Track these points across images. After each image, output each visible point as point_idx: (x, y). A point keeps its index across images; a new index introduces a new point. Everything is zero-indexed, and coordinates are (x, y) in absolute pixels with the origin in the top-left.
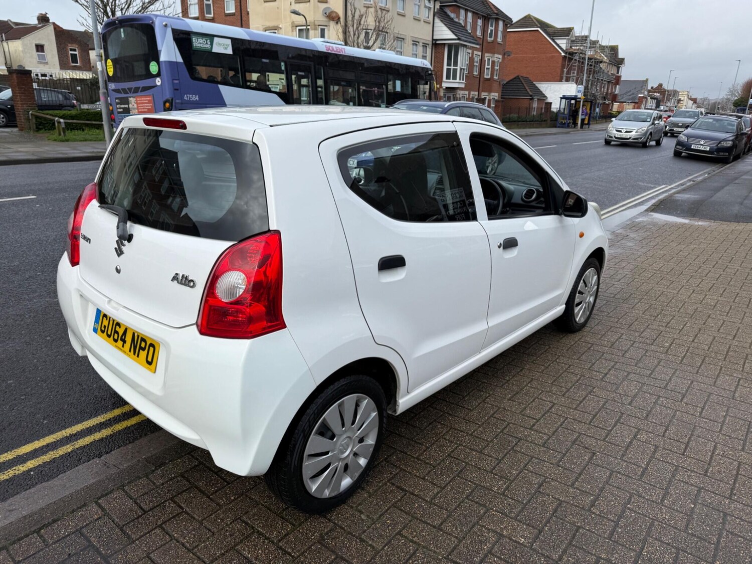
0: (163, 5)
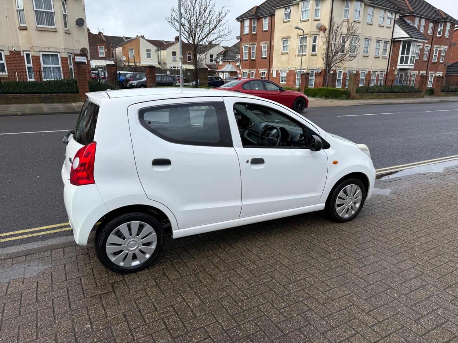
0: (219, 30)
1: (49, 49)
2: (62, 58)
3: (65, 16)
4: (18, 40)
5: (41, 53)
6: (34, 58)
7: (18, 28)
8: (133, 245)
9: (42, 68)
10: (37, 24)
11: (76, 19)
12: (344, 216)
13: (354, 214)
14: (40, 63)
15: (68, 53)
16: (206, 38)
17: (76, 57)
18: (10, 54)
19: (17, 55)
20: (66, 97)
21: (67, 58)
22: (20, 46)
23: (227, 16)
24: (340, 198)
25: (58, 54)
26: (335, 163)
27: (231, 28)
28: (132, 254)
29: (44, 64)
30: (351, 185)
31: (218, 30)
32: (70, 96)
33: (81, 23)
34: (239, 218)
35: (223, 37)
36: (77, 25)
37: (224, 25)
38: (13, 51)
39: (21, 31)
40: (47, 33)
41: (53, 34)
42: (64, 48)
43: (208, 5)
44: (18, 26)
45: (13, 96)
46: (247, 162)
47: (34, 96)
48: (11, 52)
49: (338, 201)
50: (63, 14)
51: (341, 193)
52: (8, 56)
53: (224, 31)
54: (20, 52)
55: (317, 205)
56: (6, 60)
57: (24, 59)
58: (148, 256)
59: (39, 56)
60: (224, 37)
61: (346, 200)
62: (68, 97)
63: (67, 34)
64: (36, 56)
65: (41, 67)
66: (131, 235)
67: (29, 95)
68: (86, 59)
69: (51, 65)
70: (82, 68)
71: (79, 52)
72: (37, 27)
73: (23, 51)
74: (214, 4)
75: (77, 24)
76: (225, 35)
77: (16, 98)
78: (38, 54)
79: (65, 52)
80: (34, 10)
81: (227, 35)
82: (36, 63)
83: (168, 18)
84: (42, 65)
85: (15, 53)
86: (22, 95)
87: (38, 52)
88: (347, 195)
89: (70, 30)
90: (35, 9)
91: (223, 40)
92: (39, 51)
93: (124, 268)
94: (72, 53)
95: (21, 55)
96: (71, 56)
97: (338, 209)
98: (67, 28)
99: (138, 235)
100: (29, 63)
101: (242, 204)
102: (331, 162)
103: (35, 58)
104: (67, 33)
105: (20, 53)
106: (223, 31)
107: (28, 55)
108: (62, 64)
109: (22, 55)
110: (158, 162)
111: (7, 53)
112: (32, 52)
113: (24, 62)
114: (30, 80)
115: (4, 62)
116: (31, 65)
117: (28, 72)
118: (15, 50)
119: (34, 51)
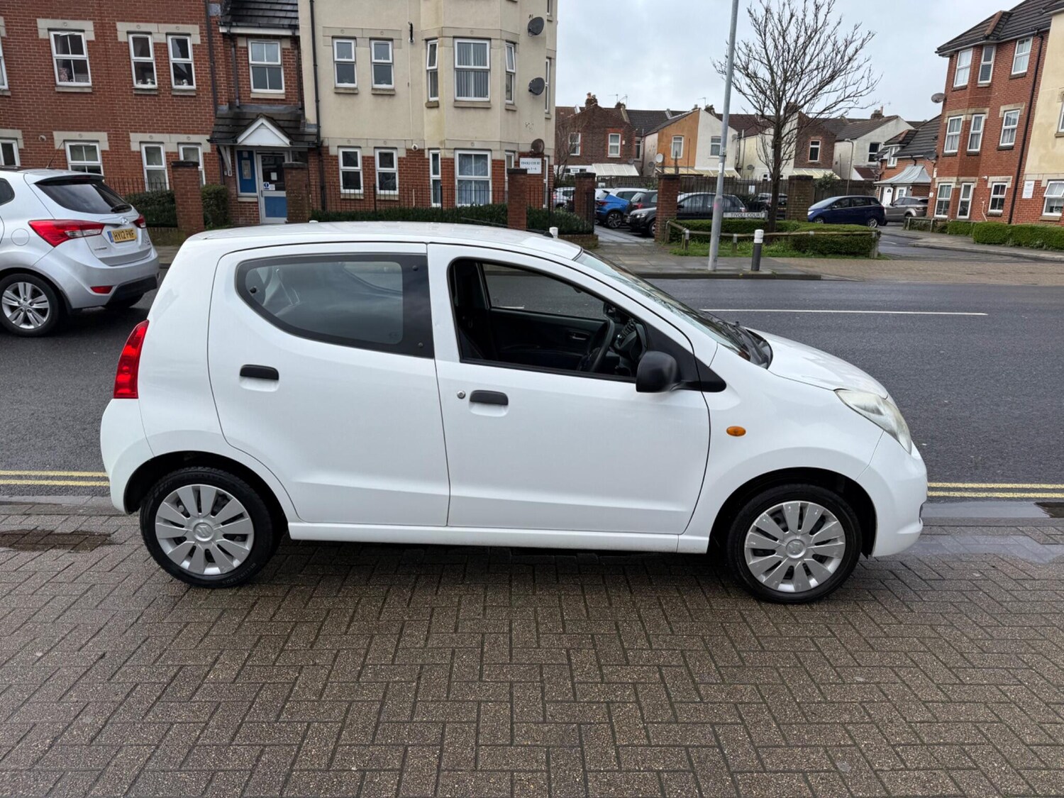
0: (845, 82)
1: (472, 144)
2: (493, 161)
3: (510, 76)
4: (423, 128)
5: (458, 152)
6: (444, 162)
7: (426, 104)
8: (205, 532)
9: (456, 183)
10: (458, 96)
11: (530, 80)
12: (778, 585)
13: (816, 588)
14: (454, 172)
15: (506, 151)
16: (807, 105)
17: (522, 160)
18: (407, 156)
19: (417, 156)
21: (504, 161)
22: (425, 139)
23: (866, 45)
24: (758, 530)
25: (488, 153)
26: (737, 432)
27: (875, 76)
28: (203, 551)
29: (460, 174)
30: (799, 502)
31: (842, 83)
33: (538, 87)
34: (447, 526)
35: (851, 99)
36: (530, 93)
37: (858, 69)
38: (411, 150)
39: (429, 110)
40: (472, 112)
41: (482, 113)
42: (500, 142)
43: (820, 24)
44: (425, 101)
46: (461, 396)
48: (408, 151)
49: (752, 540)
50: (507, 72)
51: (761, 519)
52: (404, 158)
53: (857, 85)
54: (423, 150)
55: (681, 537)
56: (399, 167)
57: (429, 165)
58: (236, 563)
59: (453, 159)
60: (855, 99)
61: (782, 541)
63: (510, 112)
64: (448, 159)
65: (454, 180)
66: (200, 510)
68: (541, 164)
69: (473, 177)
70: (517, 182)
71: (527, 149)
72: (455, 101)
73: (429, 149)
74: (839, 20)
75: (530, 91)
76: (857, 94)
78: (453, 155)
79: (501, 150)
80: (455, 68)
81: (863, 93)
82: (448, 172)
83: (717, 64)
84: (458, 176)
85: (415, 153)
87: (453, 151)
88: (786, 529)
89: (516, 105)
90: (457, 66)
91: (850, 108)
92: (455, 149)
93: (189, 573)
94: (514, 152)
95: (424, 156)
96: (513, 157)
97: (752, 562)
98: (511, 99)
99: (214, 513)
100: (435, 172)
101: (448, 494)
102: (720, 429)
103: (447, 162)
104: (510, 110)
105: (424, 154)
106: (854, 84)
107: (435, 156)
108: (493, 174)
109: (426, 156)
110: (251, 372)
111: (403, 154)
112: (443, 151)
113: (429, 171)
114: (434, 205)
115: (395, 169)
116: (438, 177)
117: (432, 191)
118: (415, 148)
119: (447, 149)
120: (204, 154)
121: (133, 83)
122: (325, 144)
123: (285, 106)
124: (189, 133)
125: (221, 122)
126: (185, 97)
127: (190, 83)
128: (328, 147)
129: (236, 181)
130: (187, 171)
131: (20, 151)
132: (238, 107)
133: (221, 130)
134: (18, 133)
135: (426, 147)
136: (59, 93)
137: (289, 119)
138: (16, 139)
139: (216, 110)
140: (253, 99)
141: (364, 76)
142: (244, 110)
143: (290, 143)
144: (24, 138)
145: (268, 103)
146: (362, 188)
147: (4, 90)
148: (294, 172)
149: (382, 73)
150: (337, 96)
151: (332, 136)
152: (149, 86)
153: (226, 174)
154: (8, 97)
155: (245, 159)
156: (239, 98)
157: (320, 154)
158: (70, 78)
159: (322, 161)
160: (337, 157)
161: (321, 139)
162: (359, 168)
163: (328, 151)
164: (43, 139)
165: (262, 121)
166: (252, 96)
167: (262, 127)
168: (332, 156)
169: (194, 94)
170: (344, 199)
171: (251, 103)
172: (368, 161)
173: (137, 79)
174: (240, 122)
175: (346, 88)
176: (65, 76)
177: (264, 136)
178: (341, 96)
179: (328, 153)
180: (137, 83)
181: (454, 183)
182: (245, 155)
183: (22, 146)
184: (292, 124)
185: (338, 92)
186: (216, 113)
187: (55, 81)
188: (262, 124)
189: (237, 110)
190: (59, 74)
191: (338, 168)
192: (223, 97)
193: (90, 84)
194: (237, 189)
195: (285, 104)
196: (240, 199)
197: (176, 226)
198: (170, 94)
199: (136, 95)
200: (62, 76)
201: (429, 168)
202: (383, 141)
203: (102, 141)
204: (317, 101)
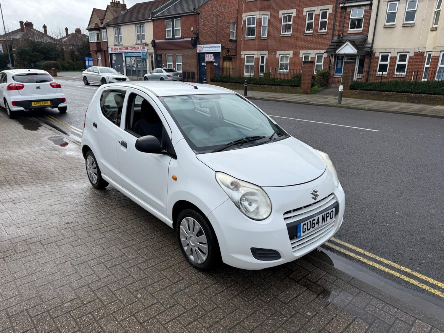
4: (426, 41)
6: (434, 58)
7: (430, 29)
14: (438, 63)
18: (414, 56)
19: (420, 56)
20: (436, 98)
22: (426, 47)
32: (441, 99)
38: (417, 53)
39: (431, 32)
44: (431, 27)
45: (386, 94)
47: (404, 95)
48: (415, 53)
52: (412, 57)
54: (424, 53)
56: (409, 61)
59: (439, 56)
62: (438, 99)
64: (436, 56)
65: (437, 67)
67: (400, 94)
73: (427, 52)
77: (388, 96)
78: (439, 54)
82: (434, 63)
84: (440, 65)
85: (419, 54)
86: (394, 93)
92: (441, 51)
100: (428, 63)
105: (424, 54)
107: (430, 55)
109: (425, 56)
111: (412, 54)
112: (434, 52)
113: (425, 63)
114: (423, 80)
115: (406, 62)
116: (428, 66)
117: (424, 73)
118: (419, 51)
119: (436, 51)
120: (324, 58)
121: (305, 31)
122: (374, 52)
123: (361, 36)
124: (321, 50)
125: (333, 44)
126: (322, 35)
127: (325, 29)
128: (375, 53)
129: (334, 68)
130: (308, 65)
131: (266, 58)
132: (342, 38)
133: (331, 48)
134: (266, 52)
135: (426, 51)
136: (281, 37)
137: (360, 41)
138: (266, 54)
139: (332, 39)
140: (348, 33)
141: (400, 18)
142: (343, 39)
143: (357, 52)
144: (268, 54)
145: (354, 35)
146: (387, 72)
147: (266, 37)
148: (348, 64)
149: (410, 16)
150: (384, 29)
151: (378, 48)
152: (311, 32)
153: (331, 66)
154: (266, 40)
155: (340, 59)
156: (343, 34)
157: (370, 56)
158: (285, 31)
159: (371, 59)
160: (378, 57)
161: (373, 49)
162: (388, 62)
163: (375, 55)
164: (273, 54)
165: (348, 43)
166: (348, 32)
167: (347, 45)
168: (376, 57)
169: (325, 33)
170: (377, 77)
171: (347, 35)
172: (394, 59)
173: (307, 29)
174: (340, 43)
175: (389, 25)
176: (284, 31)
177: (348, 49)
178: (386, 29)
179: (375, 56)
180: (306, 31)
181: (437, 69)
182: (340, 57)
183: (267, 57)
184: (361, 44)
185: (385, 27)
186: (332, 41)
187: (281, 33)
188: (347, 44)
189: (341, 39)
190: (283, 30)
191: (378, 63)
192: (336, 34)
193: (291, 33)
194: (334, 72)
195: (361, 35)
196: (334, 76)
197: (300, 86)
198: (317, 34)
199: (305, 36)
200: (283, 31)
201: (425, 61)
202: (402, 49)
203: (290, 53)
204: (374, 32)
